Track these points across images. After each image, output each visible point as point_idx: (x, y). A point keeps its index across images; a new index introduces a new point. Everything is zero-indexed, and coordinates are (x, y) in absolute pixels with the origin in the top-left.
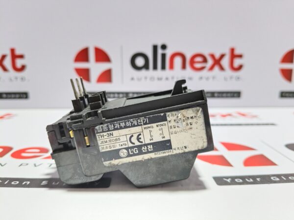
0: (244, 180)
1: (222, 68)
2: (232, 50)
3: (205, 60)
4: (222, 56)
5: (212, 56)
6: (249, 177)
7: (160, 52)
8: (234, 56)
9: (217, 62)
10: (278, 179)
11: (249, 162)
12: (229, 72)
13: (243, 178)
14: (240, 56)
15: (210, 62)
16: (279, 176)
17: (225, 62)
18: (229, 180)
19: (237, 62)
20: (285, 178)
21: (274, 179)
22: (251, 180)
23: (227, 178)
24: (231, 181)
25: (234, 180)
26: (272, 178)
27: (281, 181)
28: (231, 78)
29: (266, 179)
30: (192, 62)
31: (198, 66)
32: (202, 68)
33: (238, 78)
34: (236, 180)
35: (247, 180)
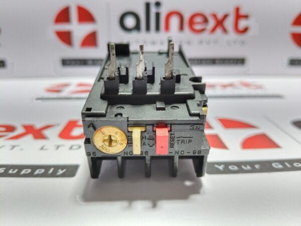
0: (240, 167)
1: (225, 31)
2: (237, 10)
3: (206, 20)
4: (226, 16)
5: (215, 16)
6: (246, 163)
7: (153, 10)
8: (238, 16)
9: (220, 23)
10: (280, 166)
11: (248, 144)
12: (232, 35)
13: (239, 164)
14: (246, 17)
15: (212, 23)
16: (282, 162)
17: (229, 23)
18: (221, 167)
19: (242, 24)
20: (289, 165)
21: (276, 165)
22: (249, 168)
23: (219, 164)
24: (224, 168)
25: (228, 167)
26: (274, 165)
27: (285, 169)
28: (235, 42)
29: (266, 166)
30: (191, 22)
31: (198, 27)
32: (202, 30)
33: (243, 43)
34: (230, 167)
35: (243, 167)
